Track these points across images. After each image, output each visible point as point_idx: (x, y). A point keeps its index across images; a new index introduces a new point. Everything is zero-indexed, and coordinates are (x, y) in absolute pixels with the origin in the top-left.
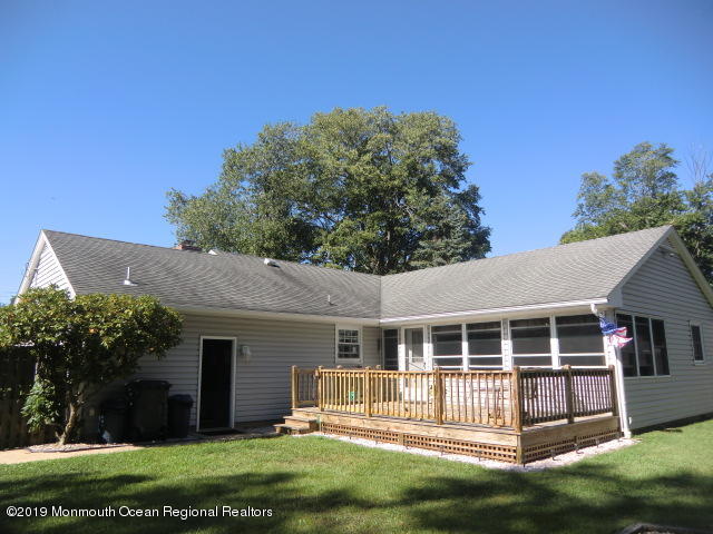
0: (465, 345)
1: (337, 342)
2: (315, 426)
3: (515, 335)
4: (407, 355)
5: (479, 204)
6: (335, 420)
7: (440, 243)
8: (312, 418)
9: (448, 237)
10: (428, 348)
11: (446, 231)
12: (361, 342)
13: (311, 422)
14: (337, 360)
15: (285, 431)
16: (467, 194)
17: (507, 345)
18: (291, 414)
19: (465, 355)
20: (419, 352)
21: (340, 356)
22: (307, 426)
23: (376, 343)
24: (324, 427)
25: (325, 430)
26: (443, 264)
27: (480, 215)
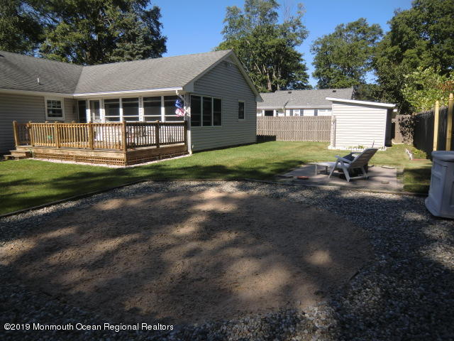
0: (121, 110)
1: (46, 108)
2: (29, 155)
3: (145, 105)
4: (91, 115)
5: (160, 20)
6: (41, 151)
7: (128, 45)
8: (28, 151)
9: (134, 42)
10: (102, 111)
11: (132, 38)
12: (63, 108)
13: (26, 153)
14: (47, 118)
15: (11, 158)
16: (152, 12)
17: (141, 110)
18: (15, 149)
19: (121, 115)
20: (98, 114)
21: (49, 116)
22: (25, 155)
23: (72, 108)
24: (36, 155)
25: (35, 157)
26: (130, 60)
27: (160, 28)
